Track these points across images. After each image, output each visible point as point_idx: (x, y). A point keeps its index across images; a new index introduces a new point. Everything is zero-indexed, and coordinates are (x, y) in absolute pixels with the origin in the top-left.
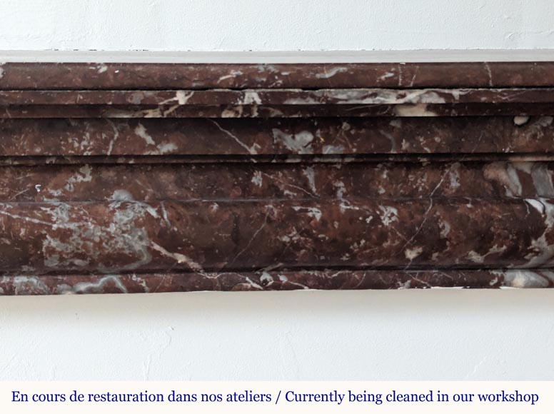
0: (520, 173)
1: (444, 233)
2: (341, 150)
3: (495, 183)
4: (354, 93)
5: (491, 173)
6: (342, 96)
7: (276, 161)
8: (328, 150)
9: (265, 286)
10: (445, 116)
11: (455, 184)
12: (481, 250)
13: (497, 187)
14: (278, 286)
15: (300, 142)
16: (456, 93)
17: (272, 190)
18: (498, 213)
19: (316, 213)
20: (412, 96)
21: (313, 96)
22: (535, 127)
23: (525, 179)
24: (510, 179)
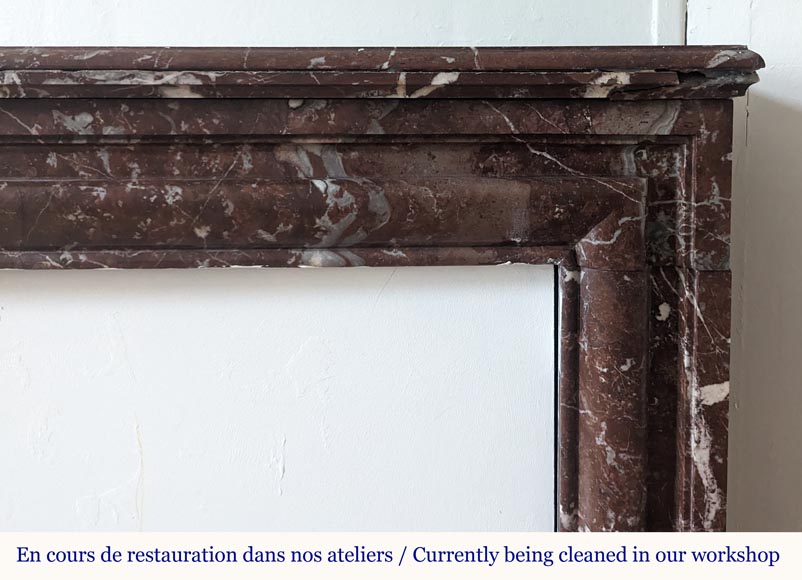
0: (310, 155)
1: (229, 211)
2: (121, 130)
3: (286, 164)
4: (112, 74)
5: (283, 155)
6: (100, 77)
7: (64, 142)
8: (108, 131)
9: (65, 265)
10: (210, 98)
11: (247, 166)
12: (271, 230)
13: (290, 169)
14: (77, 265)
15: (80, 123)
16: (212, 75)
17: (66, 170)
18: (281, 192)
19: (101, 193)
20: (170, 78)
21: (71, 77)
22: (310, 110)
23: (316, 161)
24: (301, 161)
